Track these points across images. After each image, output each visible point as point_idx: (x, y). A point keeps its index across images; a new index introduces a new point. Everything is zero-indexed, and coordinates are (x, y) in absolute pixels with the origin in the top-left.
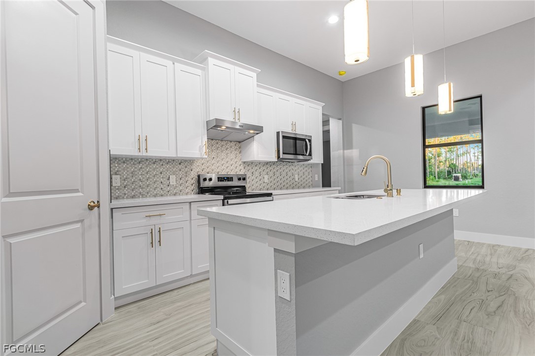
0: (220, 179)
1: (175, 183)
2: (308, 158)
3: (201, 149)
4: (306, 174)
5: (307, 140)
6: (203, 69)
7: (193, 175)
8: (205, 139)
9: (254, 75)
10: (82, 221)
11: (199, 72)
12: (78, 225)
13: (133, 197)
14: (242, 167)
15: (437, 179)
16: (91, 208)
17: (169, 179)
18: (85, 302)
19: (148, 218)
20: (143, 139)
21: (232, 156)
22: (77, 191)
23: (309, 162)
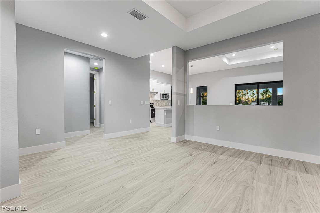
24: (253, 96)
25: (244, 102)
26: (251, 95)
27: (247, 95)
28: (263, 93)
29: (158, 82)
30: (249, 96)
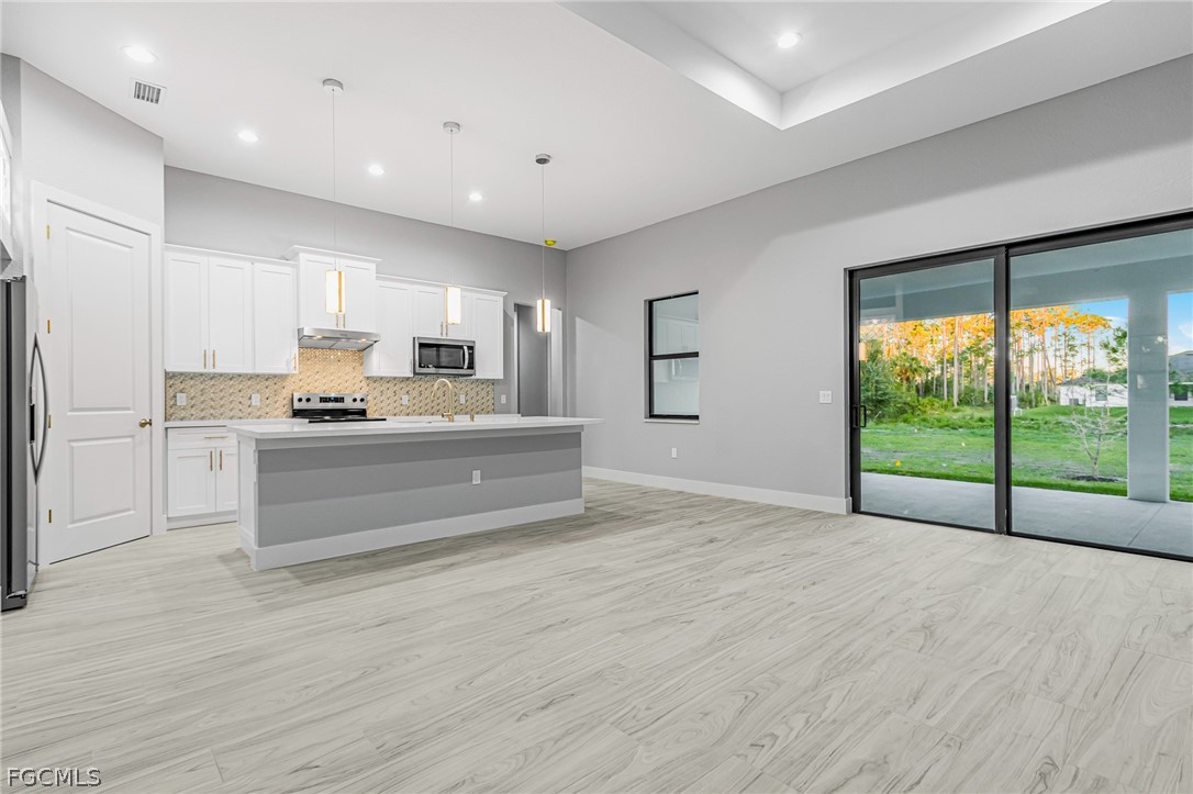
0: (323, 400)
1: (258, 404)
2: (470, 371)
3: (288, 363)
4: (483, 393)
5: (465, 348)
6: (293, 266)
7: (286, 393)
8: (296, 350)
9: (373, 267)
10: (132, 436)
11: (288, 270)
12: (129, 440)
13: (202, 418)
14: (364, 384)
15: (956, 406)
16: (143, 425)
17: (250, 398)
18: (134, 510)
19: (207, 440)
20: (209, 355)
21: (348, 369)
22: (128, 409)
23: (473, 377)
24: (1068, 358)
25: (1027, 387)
26: (1063, 353)
27: (1038, 357)
28: (1114, 344)
29: (381, 273)
30: (1052, 360)
